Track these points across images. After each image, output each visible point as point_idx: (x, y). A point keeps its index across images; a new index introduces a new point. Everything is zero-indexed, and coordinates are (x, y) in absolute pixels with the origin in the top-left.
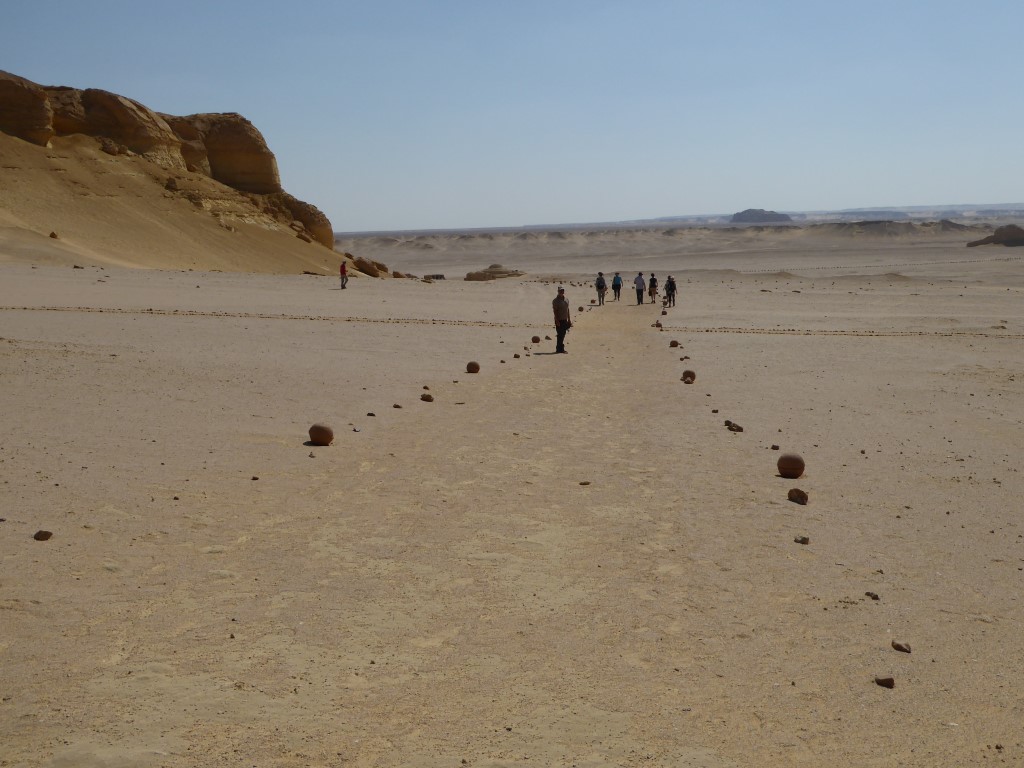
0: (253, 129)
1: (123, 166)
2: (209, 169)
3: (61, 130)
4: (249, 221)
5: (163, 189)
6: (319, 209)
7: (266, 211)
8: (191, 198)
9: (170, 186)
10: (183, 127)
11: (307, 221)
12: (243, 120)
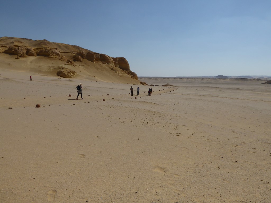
0: (126, 60)
1: (105, 66)
2: (118, 66)
3: (96, 60)
4: (124, 75)
5: (111, 70)
6: (136, 73)
7: (127, 73)
8: (115, 71)
9: (112, 69)
10: (115, 59)
11: (133, 75)
12: (125, 58)
